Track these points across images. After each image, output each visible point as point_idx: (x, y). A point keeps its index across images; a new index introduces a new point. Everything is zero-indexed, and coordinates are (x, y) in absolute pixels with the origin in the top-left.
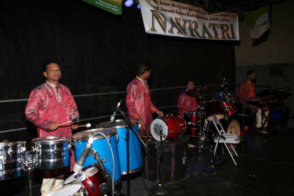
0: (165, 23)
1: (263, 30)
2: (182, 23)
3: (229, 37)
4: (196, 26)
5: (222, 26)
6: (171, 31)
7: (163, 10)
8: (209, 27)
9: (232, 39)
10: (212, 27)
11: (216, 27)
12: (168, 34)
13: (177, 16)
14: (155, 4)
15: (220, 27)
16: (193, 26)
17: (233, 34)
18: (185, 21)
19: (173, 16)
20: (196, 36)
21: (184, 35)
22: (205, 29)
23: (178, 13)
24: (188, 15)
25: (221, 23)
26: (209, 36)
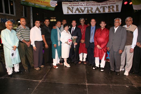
0: (72, 10)
2: (83, 9)
3: (113, 10)
4: (92, 9)
5: (109, 7)
6: (75, 12)
7: (74, 6)
8: (101, 8)
9: (116, 12)
10: (102, 8)
11: (105, 8)
12: (74, 13)
13: (80, 6)
14: (70, 5)
15: (108, 7)
16: (90, 9)
17: (117, 10)
18: (85, 8)
19: (79, 7)
20: (90, 12)
21: (82, 13)
22: (97, 9)
23: (81, 5)
24: (86, 5)
25: (109, 5)
26: (99, 12)
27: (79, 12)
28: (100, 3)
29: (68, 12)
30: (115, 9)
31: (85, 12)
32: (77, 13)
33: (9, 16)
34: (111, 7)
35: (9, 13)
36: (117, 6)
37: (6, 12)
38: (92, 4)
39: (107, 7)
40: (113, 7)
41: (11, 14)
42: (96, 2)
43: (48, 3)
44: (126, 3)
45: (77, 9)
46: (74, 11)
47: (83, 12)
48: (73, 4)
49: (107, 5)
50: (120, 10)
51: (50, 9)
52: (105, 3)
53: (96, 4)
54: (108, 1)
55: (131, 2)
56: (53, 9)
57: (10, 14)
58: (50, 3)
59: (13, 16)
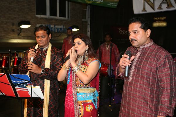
0: (154, 3)
6: (160, 7)
12: (157, 11)
27: (169, 5)
29: (144, 9)
33: (57, 20)
35: (56, 15)
37: (51, 14)
41: (60, 16)
46: (157, 5)
56: (116, 5)
57: (58, 17)
59: (64, 20)
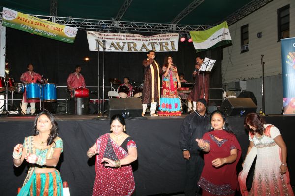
0: (104, 46)
1: (216, 42)
2: (122, 45)
3: (167, 49)
4: (135, 45)
5: (161, 44)
7: (106, 38)
8: (149, 44)
9: (171, 51)
10: (151, 45)
11: (155, 44)
12: (108, 51)
13: (117, 41)
14: (100, 36)
15: (159, 44)
16: (132, 45)
17: (173, 48)
18: (124, 43)
19: (114, 41)
20: (133, 51)
21: (120, 51)
22: (144, 46)
23: (118, 39)
24: (127, 39)
25: (160, 41)
26: (147, 50)
27: (116, 48)
28: (147, 38)
30: (170, 47)
31: (126, 50)
32: (113, 50)
34: (164, 44)
36: (172, 43)
38: (136, 38)
39: (157, 44)
40: (167, 44)
42: (141, 36)
43: (61, 30)
44: (183, 39)
45: (112, 45)
46: (108, 47)
47: (122, 49)
48: (105, 35)
49: (157, 41)
50: (177, 49)
51: (64, 40)
52: (155, 38)
53: (141, 38)
54: (158, 35)
55: (191, 38)
56: (72, 41)
58: (64, 31)
